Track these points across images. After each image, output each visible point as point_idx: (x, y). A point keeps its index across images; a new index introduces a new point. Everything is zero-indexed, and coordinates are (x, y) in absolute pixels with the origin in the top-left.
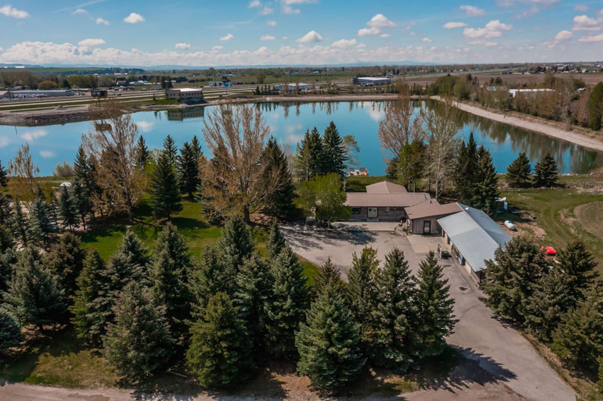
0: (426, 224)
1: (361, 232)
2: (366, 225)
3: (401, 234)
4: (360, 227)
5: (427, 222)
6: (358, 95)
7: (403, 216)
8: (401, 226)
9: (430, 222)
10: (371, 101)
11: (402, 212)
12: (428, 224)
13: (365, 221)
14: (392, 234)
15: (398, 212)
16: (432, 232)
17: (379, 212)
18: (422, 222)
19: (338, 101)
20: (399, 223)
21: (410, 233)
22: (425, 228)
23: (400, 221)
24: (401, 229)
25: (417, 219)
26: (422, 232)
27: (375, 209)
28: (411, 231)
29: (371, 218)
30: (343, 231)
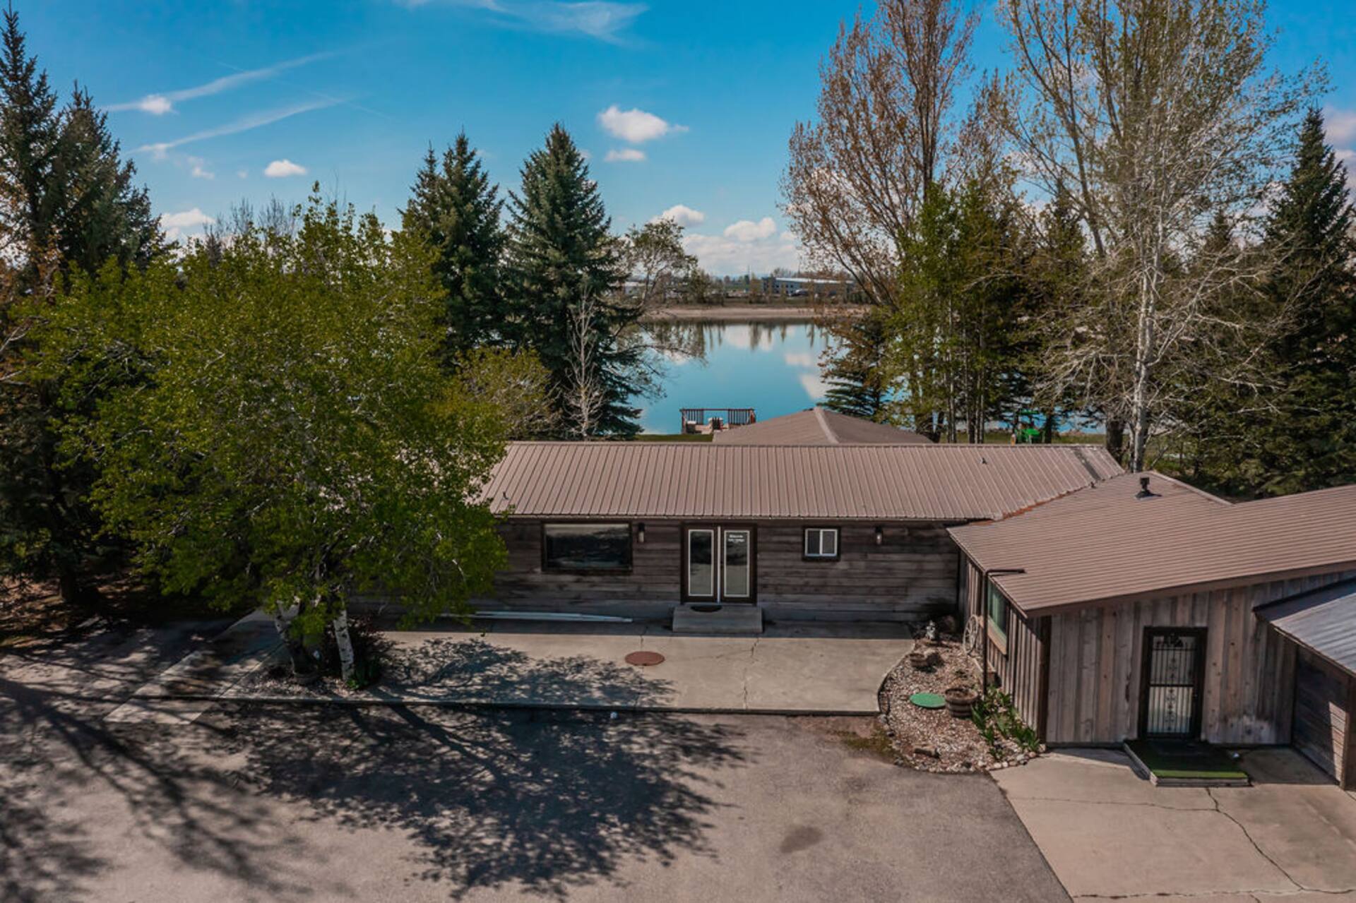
0: (1162, 659)
1: (600, 715)
2: (655, 659)
3: (936, 742)
4: (609, 672)
5: (1173, 635)
6: (773, 307)
7: (935, 589)
8: (928, 666)
9: (1201, 637)
10: (805, 322)
11: (934, 562)
12: (1181, 659)
13: (663, 624)
14: (858, 746)
15: (901, 563)
16: (1212, 734)
17: (765, 561)
18: (1130, 641)
19: (722, 323)
20: (910, 646)
21: (1022, 735)
22: (1158, 699)
23: (914, 632)
24: (931, 692)
25: (1076, 613)
26: (1126, 731)
27: (740, 538)
28: (1029, 720)
29: (706, 606)
30: (446, 707)
